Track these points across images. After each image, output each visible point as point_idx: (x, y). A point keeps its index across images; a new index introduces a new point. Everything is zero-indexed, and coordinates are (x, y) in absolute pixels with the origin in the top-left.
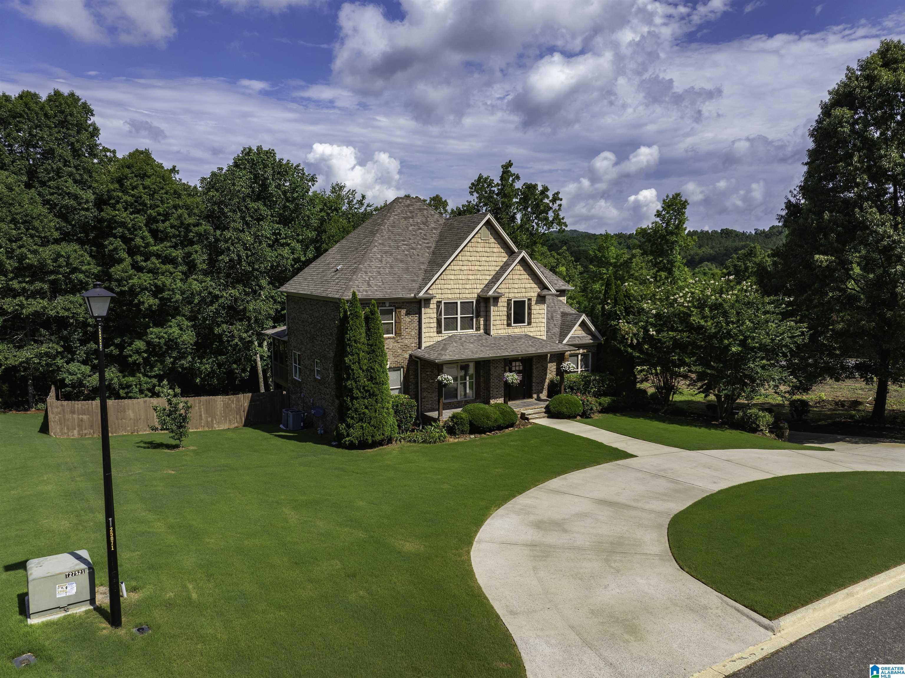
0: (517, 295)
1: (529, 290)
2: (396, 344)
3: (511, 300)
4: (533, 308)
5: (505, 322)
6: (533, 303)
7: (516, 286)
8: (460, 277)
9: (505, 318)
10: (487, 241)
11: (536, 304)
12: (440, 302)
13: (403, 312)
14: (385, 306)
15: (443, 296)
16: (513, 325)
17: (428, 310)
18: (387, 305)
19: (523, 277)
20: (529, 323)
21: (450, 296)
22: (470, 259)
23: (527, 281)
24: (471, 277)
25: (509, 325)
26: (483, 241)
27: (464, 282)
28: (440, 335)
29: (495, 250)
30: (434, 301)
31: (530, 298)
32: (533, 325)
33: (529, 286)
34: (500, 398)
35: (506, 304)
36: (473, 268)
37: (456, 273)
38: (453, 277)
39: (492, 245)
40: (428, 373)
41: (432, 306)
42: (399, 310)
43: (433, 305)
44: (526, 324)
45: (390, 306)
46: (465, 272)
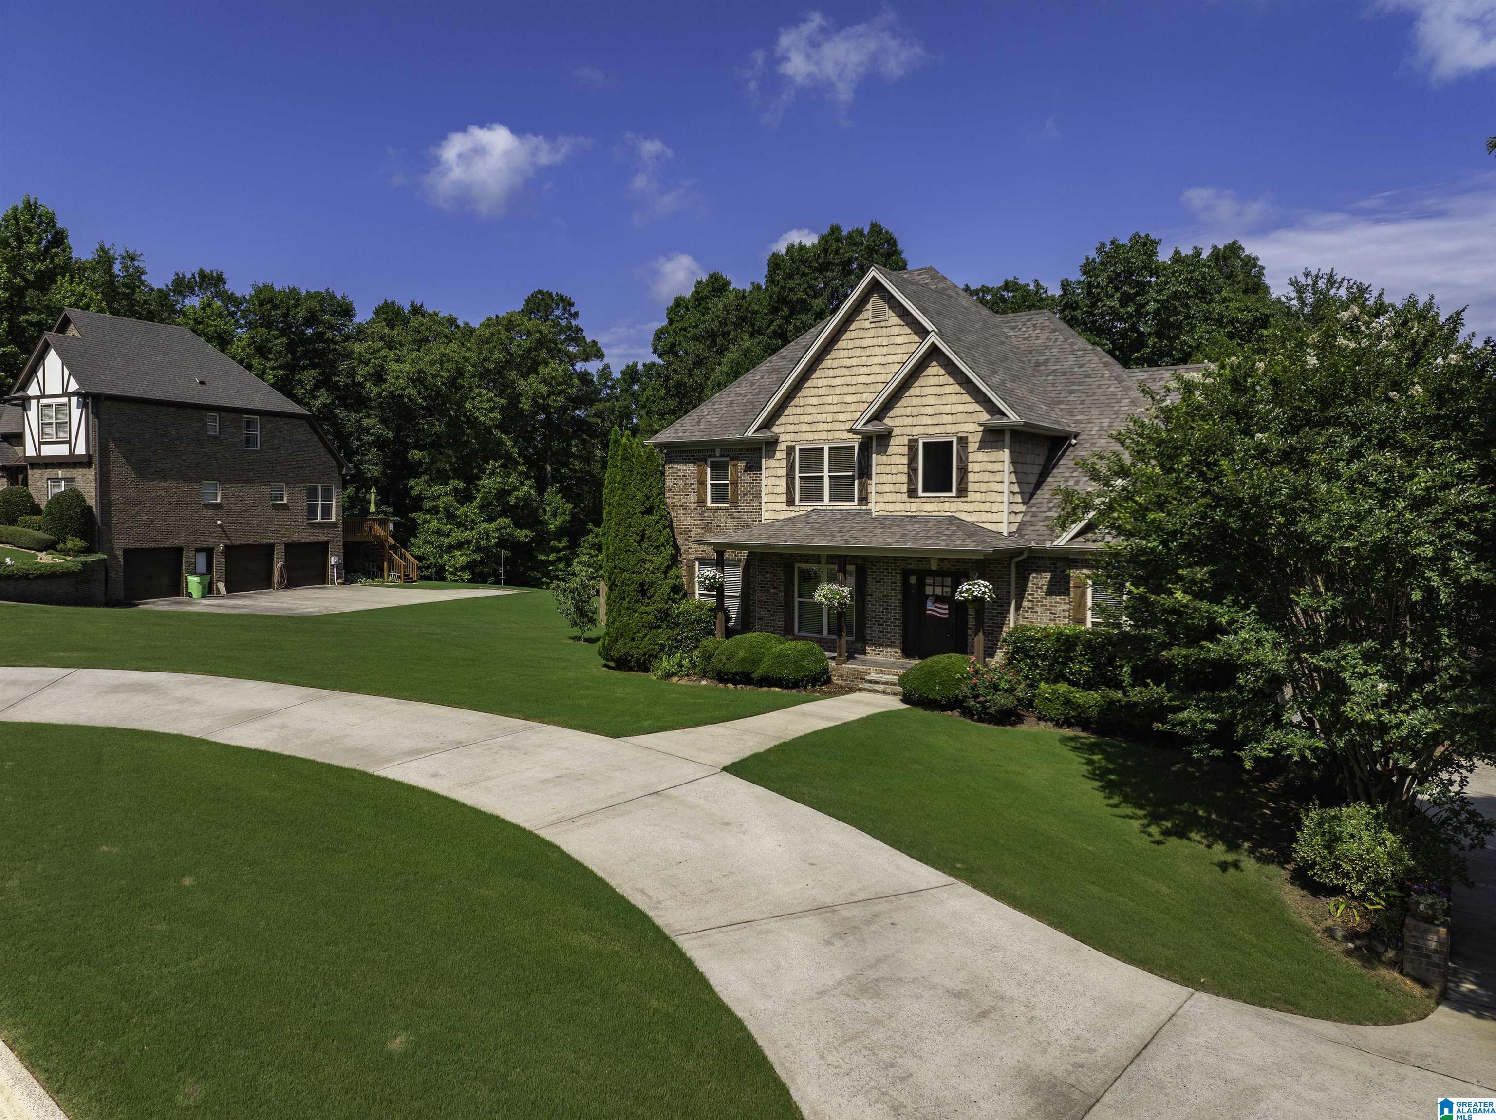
0: (931, 430)
1: (960, 418)
2: (730, 520)
3: (917, 441)
4: (971, 457)
5: (904, 488)
6: (973, 446)
7: (929, 410)
8: (829, 399)
9: (904, 478)
10: (883, 324)
11: (980, 448)
12: (793, 447)
13: (741, 465)
14: (715, 456)
15: (798, 437)
16: (920, 493)
17: (772, 463)
18: (718, 453)
19: (947, 389)
20: (963, 492)
21: (810, 437)
22: (848, 362)
23: (954, 399)
24: (849, 399)
25: (912, 493)
26: (873, 325)
27: (834, 409)
28: (792, 508)
29: (900, 340)
30: (782, 446)
31: (965, 435)
32: (971, 496)
33: (961, 408)
34: (887, 646)
35: (905, 450)
36: (854, 380)
37: (820, 392)
38: (814, 401)
39: (896, 330)
40: (768, 575)
41: (778, 455)
42: (735, 462)
43: (781, 455)
44: (954, 494)
45: (722, 456)
46: (838, 390)
